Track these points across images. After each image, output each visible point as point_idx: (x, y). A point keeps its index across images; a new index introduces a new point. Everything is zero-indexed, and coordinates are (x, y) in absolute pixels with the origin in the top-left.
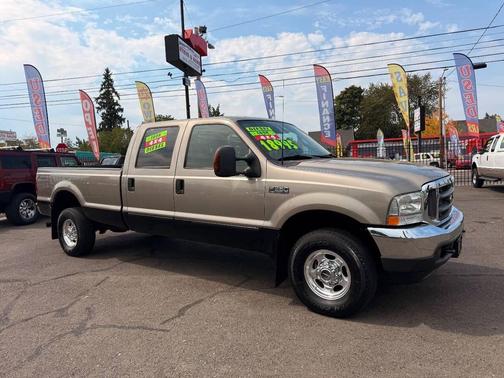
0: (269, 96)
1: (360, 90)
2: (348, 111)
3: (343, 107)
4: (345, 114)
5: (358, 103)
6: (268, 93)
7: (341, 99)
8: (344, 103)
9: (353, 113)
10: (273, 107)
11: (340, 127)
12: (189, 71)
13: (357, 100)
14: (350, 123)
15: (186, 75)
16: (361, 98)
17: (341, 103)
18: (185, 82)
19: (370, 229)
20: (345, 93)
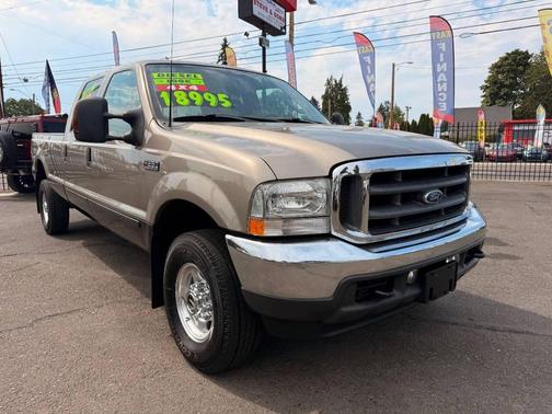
0: (368, 59)
1: (526, 55)
2: (507, 83)
3: (500, 76)
4: (503, 85)
5: (522, 73)
6: (367, 54)
7: (500, 67)
8: (503, 73)
9: (514, 86)
10: (373, 72)
11: (494, 103)
12: (267, 29)
13: (521, 68)
14: (508, 97)
15: (264, 35)
16: (527, 65)
17: (498, 73)
18: (263, 43)
19: (228, 237)
20: (506, 59)
